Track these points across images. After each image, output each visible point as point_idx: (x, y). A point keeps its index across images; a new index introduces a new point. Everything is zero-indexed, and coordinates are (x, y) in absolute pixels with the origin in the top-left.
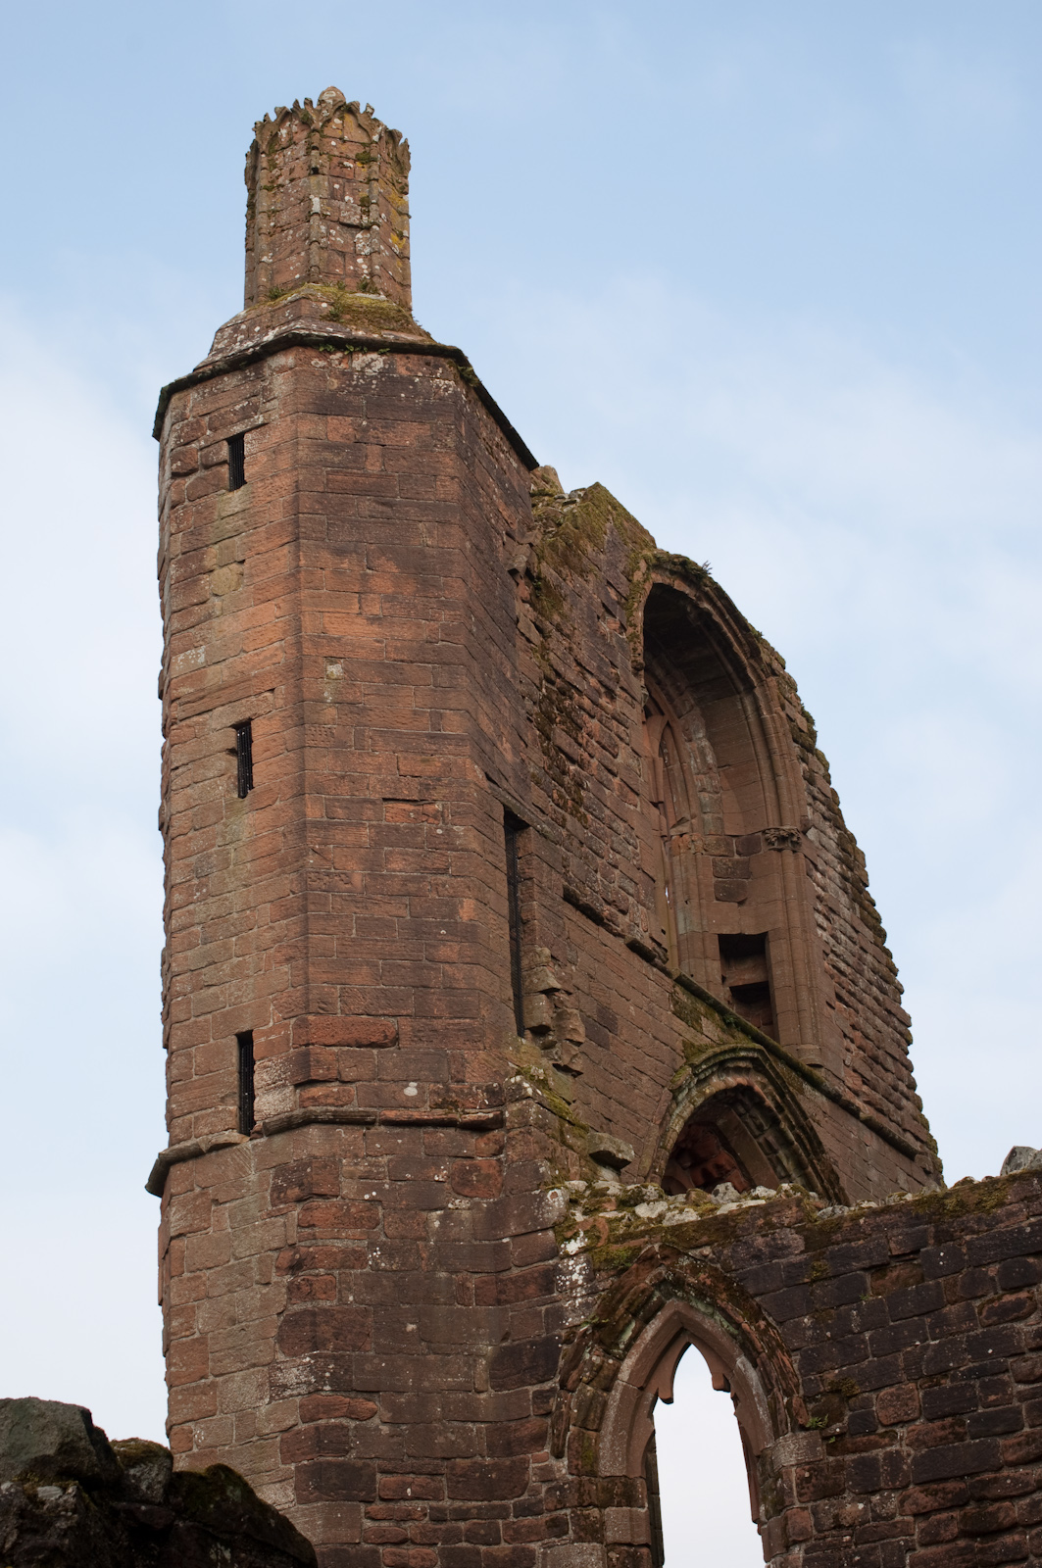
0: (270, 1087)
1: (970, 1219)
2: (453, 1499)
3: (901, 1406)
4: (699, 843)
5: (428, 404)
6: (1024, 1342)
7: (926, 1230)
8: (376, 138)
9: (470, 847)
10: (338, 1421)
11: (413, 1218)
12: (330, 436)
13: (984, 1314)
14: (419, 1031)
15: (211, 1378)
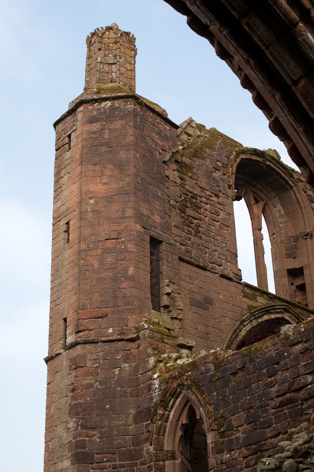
0: (71, 334)
1: (258, 354)
2: (120, 461)
3: (240, 420)
4: (279, 240)
5: (125, 114)
6: (274, 395)
7: (246, 359)
8: (119, 35)
9: (133, 251)
10: (83, 438)
11: (109, 371)
12: (93, 129)
13: (262, 386)
14: (114, 311)
15: (54, 427)
